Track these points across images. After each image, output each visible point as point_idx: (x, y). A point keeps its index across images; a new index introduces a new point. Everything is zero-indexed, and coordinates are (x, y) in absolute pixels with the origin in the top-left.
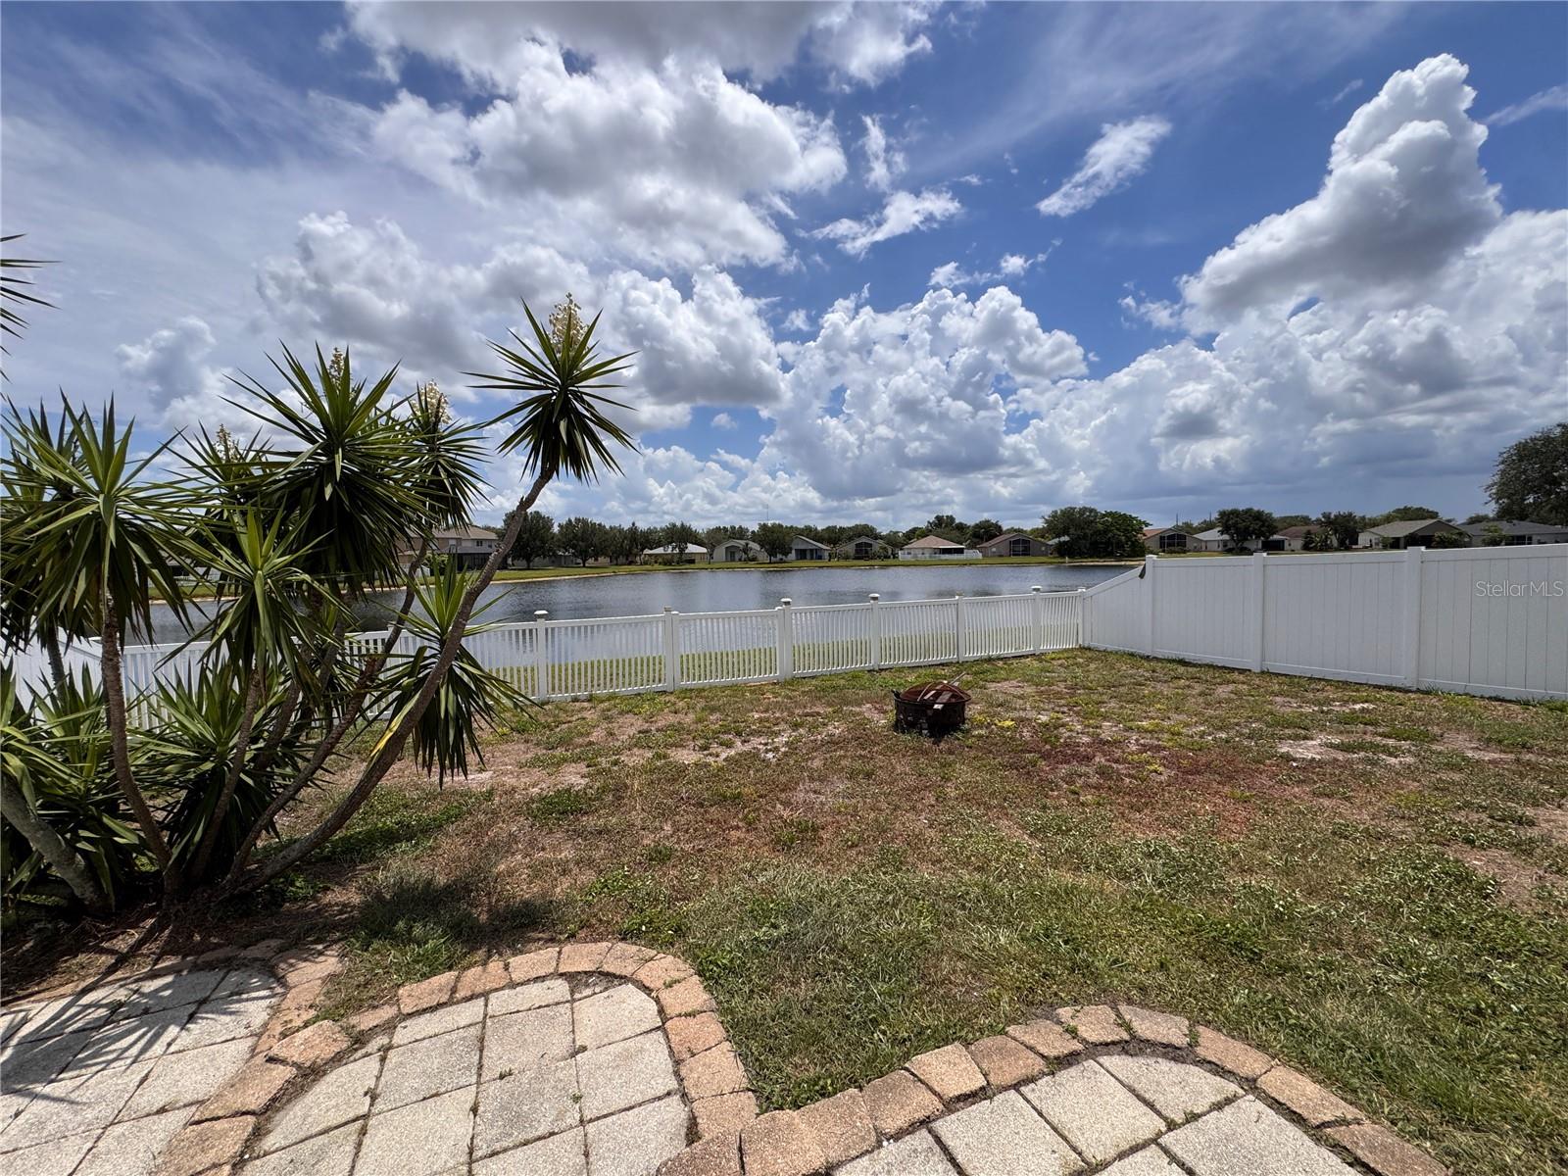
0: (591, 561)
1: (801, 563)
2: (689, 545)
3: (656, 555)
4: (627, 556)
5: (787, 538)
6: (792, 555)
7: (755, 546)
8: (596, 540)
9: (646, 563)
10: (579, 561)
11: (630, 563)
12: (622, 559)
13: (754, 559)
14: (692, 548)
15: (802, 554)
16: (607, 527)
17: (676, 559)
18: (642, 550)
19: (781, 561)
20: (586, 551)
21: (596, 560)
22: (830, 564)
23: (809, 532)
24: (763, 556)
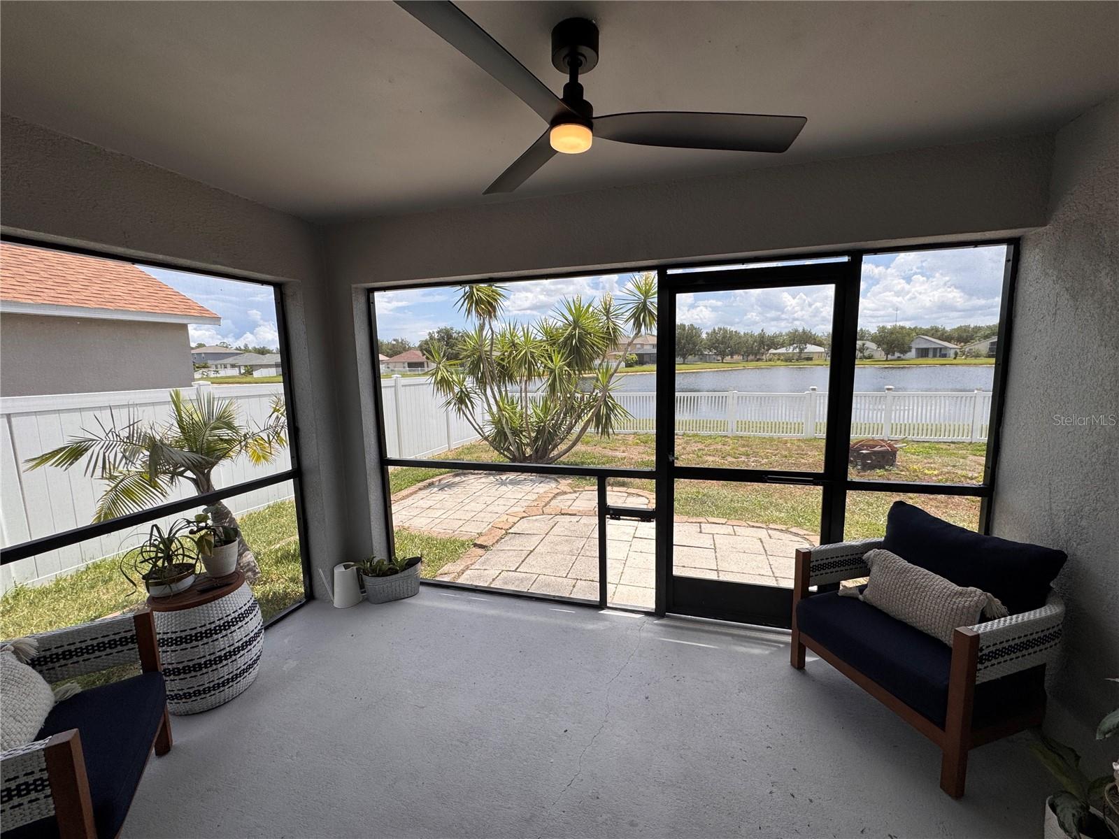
0: (728, 358)
1: (921, 361)
2: (808, 345)
3: (779, 354)
4: (756, 355)
5: (907, 338)
6: (913, 353)
7: (873, 346)
8: (732, 343)
9: (770, 360)
10: (719, 358)
11: (758, 360)
12: (751, 357)
13: (870, 357)
14: (811, 348)
15: (923, 353)
16: (742, 333)
17: (796, 357)
18: (768, 350)
19: (899, 359)
20: (724, 351)
21: (732, 357)
22: (955, 362)
23: (935, 332)
24: (880, 354)
